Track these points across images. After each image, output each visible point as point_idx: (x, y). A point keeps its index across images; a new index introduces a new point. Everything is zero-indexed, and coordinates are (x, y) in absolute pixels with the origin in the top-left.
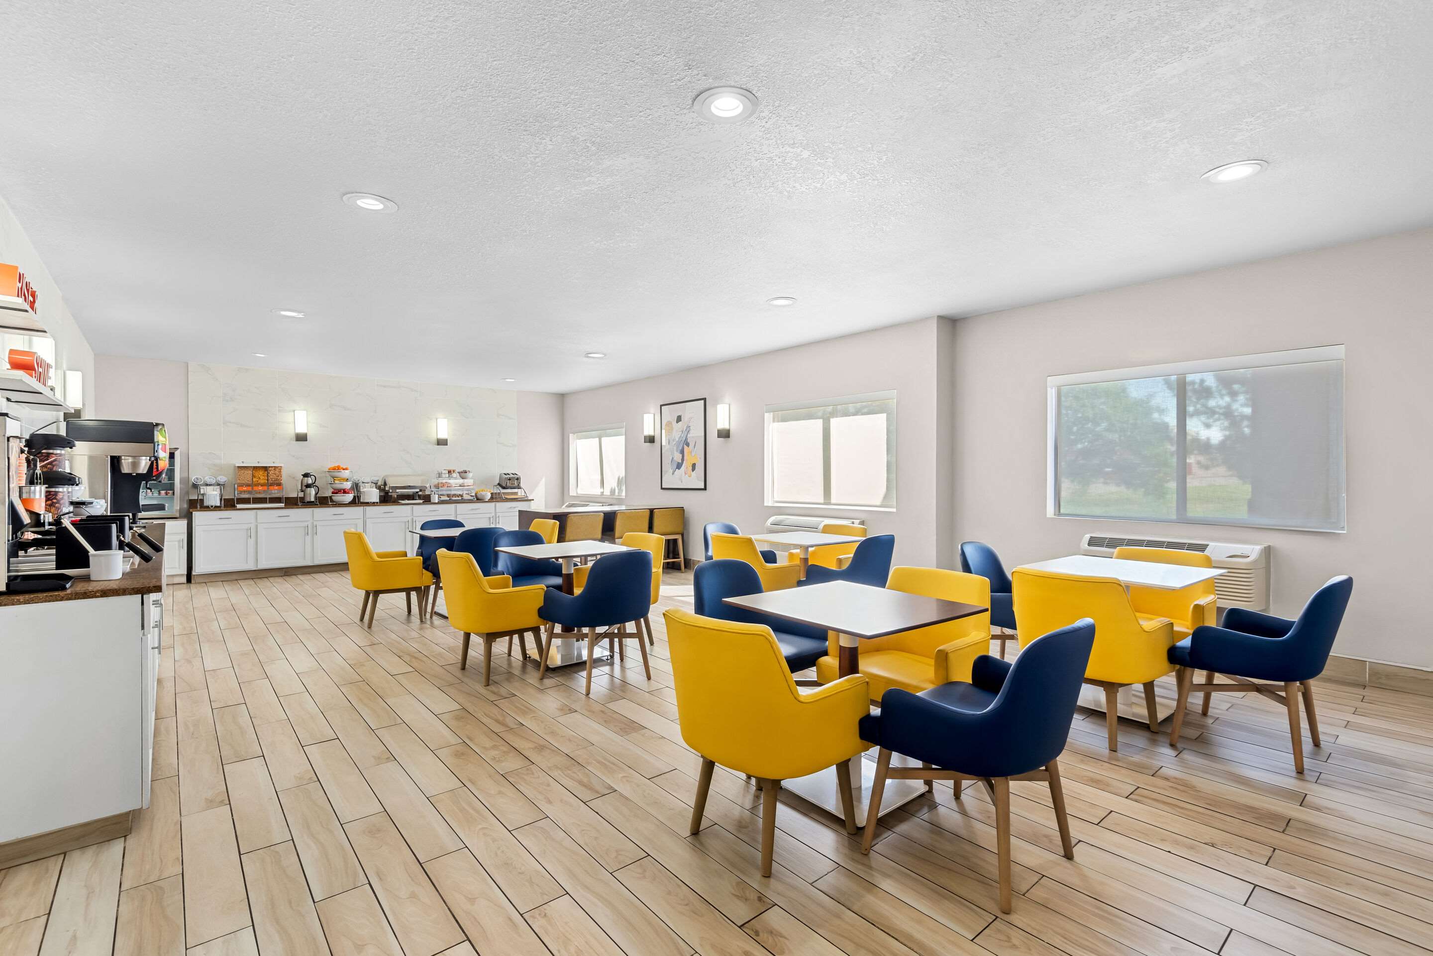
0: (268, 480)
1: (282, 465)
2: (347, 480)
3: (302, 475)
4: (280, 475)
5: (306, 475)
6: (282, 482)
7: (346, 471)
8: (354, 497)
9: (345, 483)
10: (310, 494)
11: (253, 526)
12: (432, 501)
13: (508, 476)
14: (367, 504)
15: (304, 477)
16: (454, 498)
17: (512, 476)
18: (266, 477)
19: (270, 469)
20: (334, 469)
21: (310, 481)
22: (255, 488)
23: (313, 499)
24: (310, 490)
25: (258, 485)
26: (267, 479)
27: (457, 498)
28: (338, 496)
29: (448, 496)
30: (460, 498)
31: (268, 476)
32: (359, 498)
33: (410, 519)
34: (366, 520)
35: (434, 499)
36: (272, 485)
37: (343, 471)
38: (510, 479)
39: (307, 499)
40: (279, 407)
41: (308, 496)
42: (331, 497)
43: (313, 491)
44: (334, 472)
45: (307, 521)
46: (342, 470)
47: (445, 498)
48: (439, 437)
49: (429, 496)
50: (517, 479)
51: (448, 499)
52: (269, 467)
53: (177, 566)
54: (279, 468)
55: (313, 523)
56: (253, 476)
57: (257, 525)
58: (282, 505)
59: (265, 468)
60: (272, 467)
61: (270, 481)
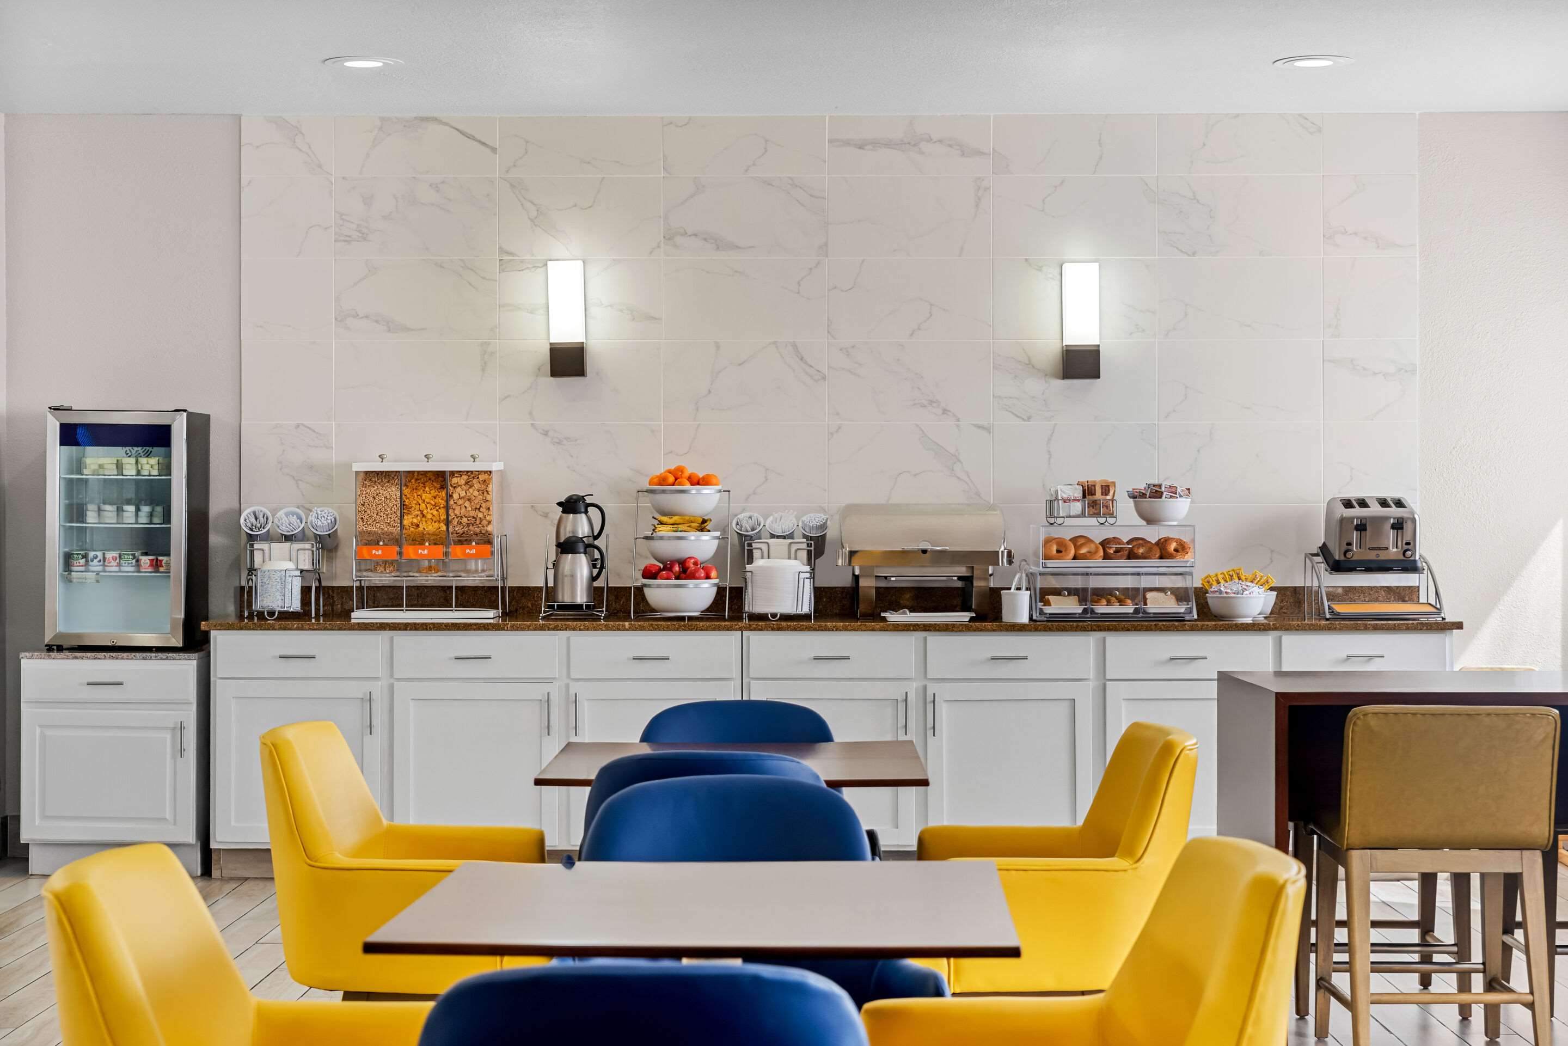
0: (448, 523)
1: (496, 467)
2: (703, 526)
3: (560, 504)
4: (483, 505)
5: (571, 505)
6: (489, 528)
7: (706, 490)
8: (721, 591)
9: (693, 535)
10: (573, 576)
11: (378, 690)
12: (1007, 617)
13: (1357, 512)
14: (761, 621)
15: (563, 512)
16: (1102, 609)
17: (1375, 510)
18: (442, 511)
19: (454, 480)
20: (662, 481)
21: (581, 526)
22: (410, 552)
23: (581, 597)
24: (573, 563)
25: (419, 540)
26: (443, 517)
27: (1116, 609)
28: (659, 586)
29: (1081, 594)
30: (1129, 609)
31: (447, 508)
32: (738, 594)
33: (912, 689)
34: (749, 684)
35: (1014, 611)
36: (463, 540)
37: (694, 489)
38: (1361, 527)
39: (565, 597)
40: (501, 250)
41: (567, 581)
42: (640, 590)
43: (580, 566)
44: (664, 492)
45: (549, 680)
46: (687, 487)
47: (1068, 606)
48: (1068, 342)
49: (994, 596)
50: (1398, 526)
51: (1079, 610)
52: (452, 473)
53: (168, 815)
54: (482, 477)
55: (567, 686)
56: (404, 508)
57: (391, 688)
58: (488, 615)
59: (440, 479)
60: (460, 473)
61: (456, 528)
